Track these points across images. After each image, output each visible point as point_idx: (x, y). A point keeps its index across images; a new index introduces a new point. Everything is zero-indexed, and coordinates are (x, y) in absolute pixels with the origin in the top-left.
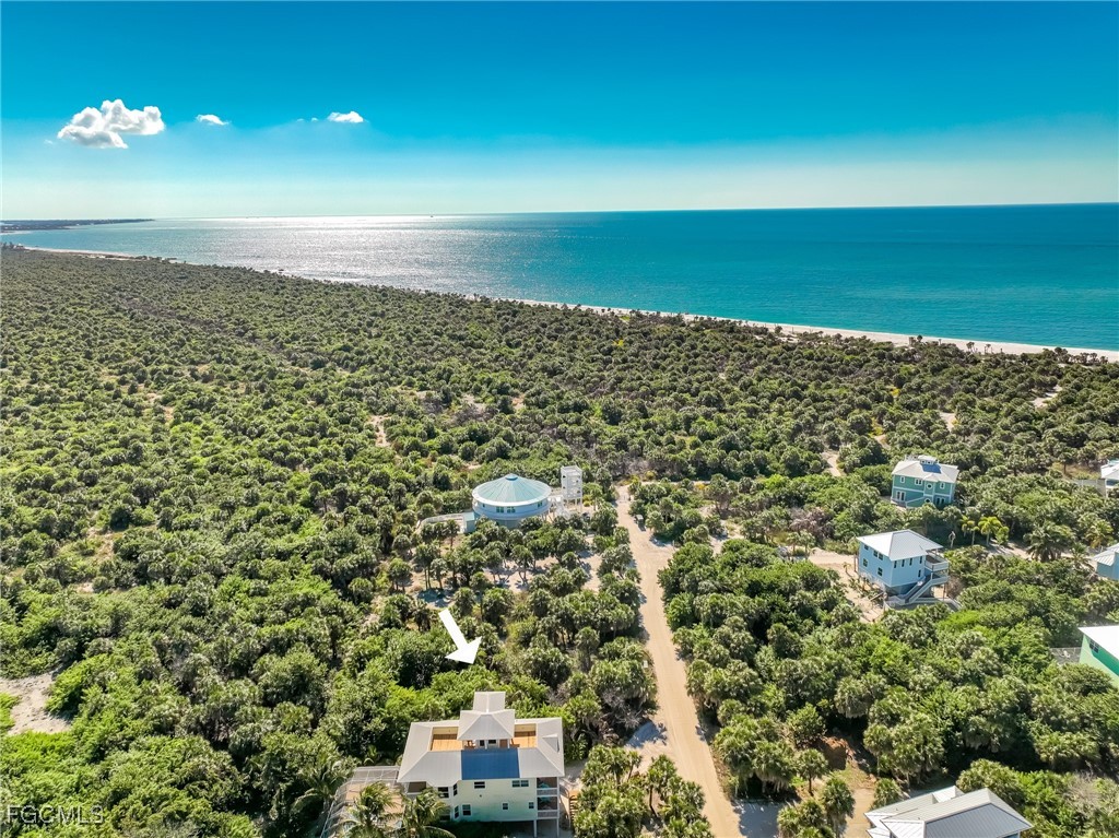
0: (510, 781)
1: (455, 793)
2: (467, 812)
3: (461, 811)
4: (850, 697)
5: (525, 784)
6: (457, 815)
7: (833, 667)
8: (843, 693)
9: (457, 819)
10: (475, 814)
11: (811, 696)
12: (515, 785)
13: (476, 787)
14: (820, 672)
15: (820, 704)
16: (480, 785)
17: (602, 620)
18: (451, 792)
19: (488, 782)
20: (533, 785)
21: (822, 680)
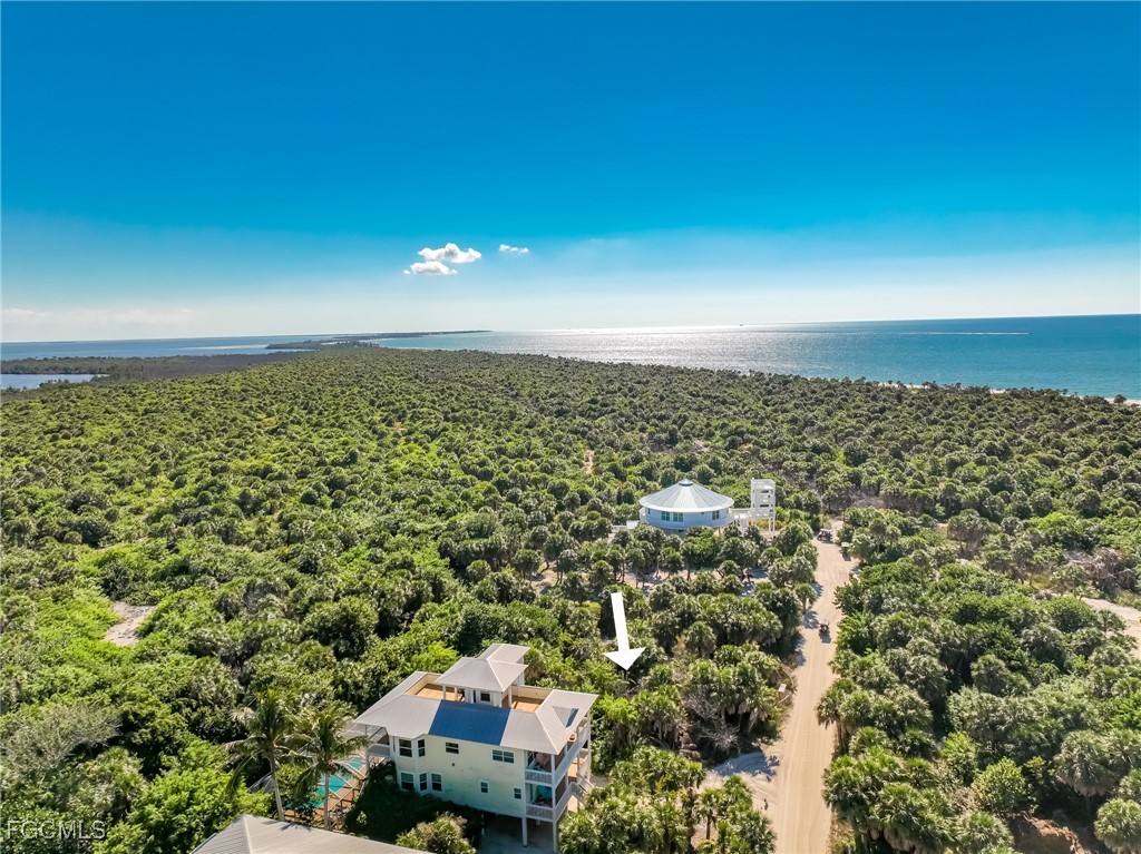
0: (489, 749)
1: (422, 753)
2: (437, 786)
3: (429, 781)
4: (1081, 756)
5: (509, 758)
6: (424, 786)
7: (1062, 714)
8: (1070, 749)
9: (423, 793)
10: (447, 791)
11: (1016, 750)
12: (497, 757)
13: (448, 750)
14: (1038, 718)
15: (1030, 764)
16: (452, 749)
17: (733, 625)
18: (415, 748)
19: (463, 744)
20: (520, 762)
21: (1039, 729)
